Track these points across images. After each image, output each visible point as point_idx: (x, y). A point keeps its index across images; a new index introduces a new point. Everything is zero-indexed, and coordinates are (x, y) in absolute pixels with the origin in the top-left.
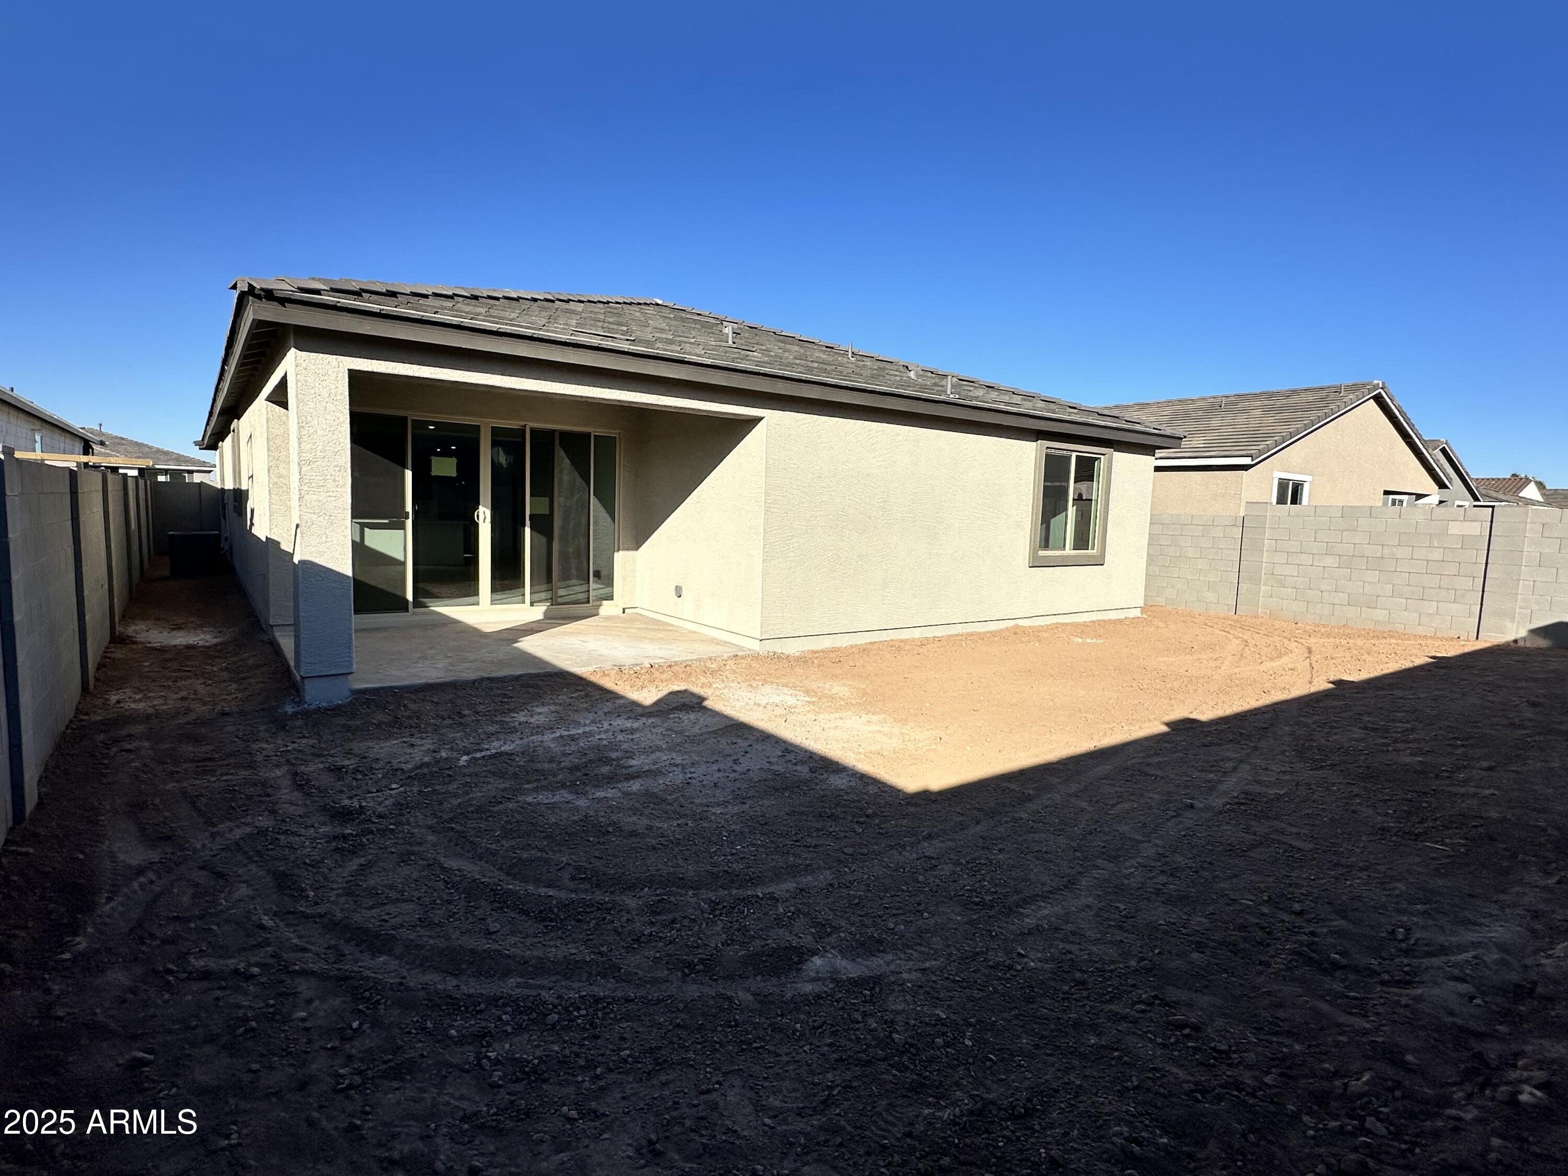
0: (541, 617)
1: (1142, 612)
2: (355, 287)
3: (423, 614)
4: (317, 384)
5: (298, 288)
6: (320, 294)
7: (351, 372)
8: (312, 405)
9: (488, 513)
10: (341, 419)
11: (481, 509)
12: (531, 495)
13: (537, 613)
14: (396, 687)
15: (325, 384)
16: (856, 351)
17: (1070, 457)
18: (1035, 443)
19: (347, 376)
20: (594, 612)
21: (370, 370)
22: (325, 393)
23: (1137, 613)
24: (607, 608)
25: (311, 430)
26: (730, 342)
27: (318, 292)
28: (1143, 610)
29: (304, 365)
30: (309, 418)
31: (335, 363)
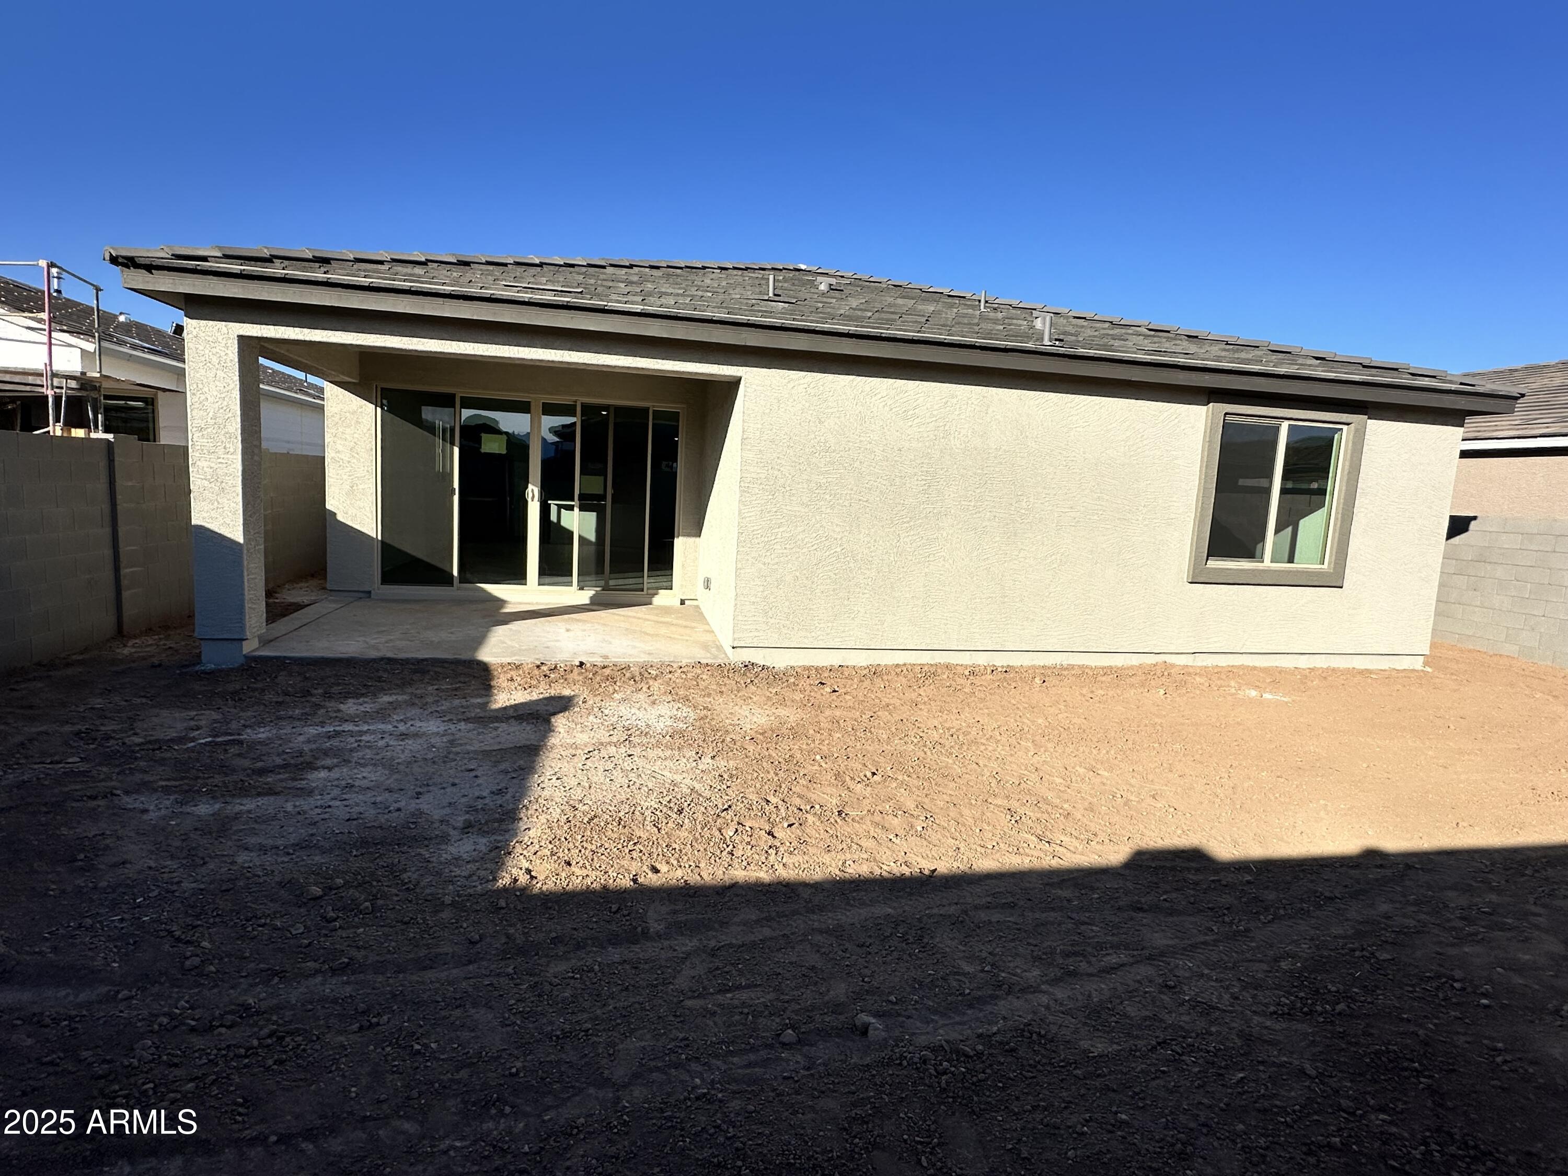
0: (588, 602)
1: (1426, 664)
2: (266, 253)
3: (466, 589)
4: (207, 352)
5: (173, 255)
6: (207, 261)
7: (241, 338)
8: (202, 372)
9: (536, 491)
10: (232, 386)
11: (530, 487)
12: (582, 473)
13: (585, 597)
14: (289, 658)
15: (214, 350)
16: (991, 299)
17: (1277, 429)
18: (1205, 407)
19: (236, 342)
20: (647, 600)
21: (260, 335)
22: (215, 360)
23: (1418, 664)
24: (663, 598)
25: (203, 397)
26: (771, 294)
27: (204, 259)
28: (1429, 660)
29: (195, 333)
30: (200, 386)
31: (224, 330)
